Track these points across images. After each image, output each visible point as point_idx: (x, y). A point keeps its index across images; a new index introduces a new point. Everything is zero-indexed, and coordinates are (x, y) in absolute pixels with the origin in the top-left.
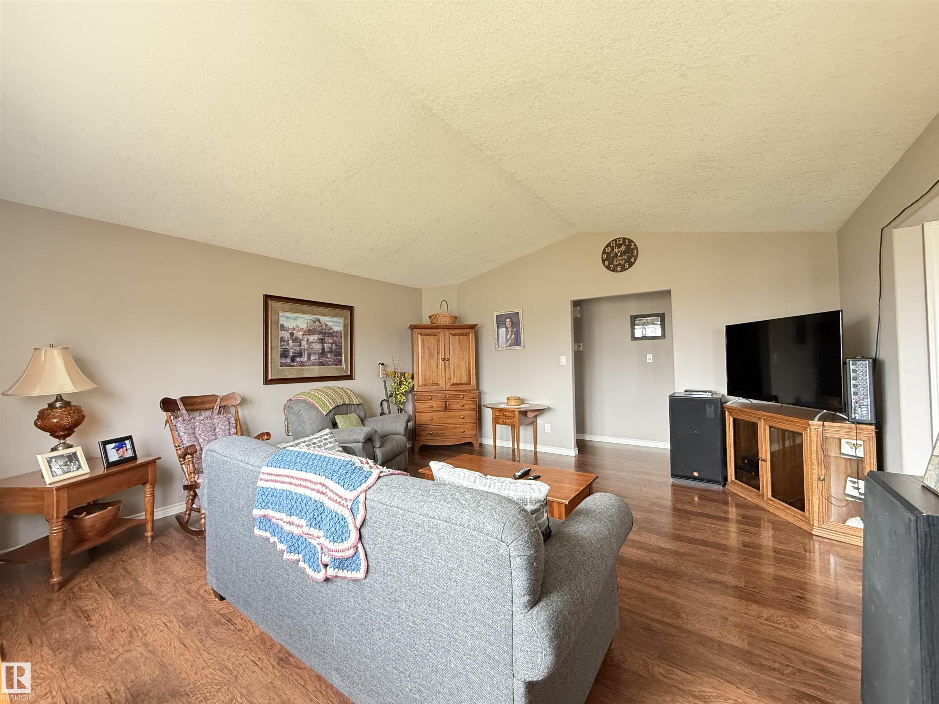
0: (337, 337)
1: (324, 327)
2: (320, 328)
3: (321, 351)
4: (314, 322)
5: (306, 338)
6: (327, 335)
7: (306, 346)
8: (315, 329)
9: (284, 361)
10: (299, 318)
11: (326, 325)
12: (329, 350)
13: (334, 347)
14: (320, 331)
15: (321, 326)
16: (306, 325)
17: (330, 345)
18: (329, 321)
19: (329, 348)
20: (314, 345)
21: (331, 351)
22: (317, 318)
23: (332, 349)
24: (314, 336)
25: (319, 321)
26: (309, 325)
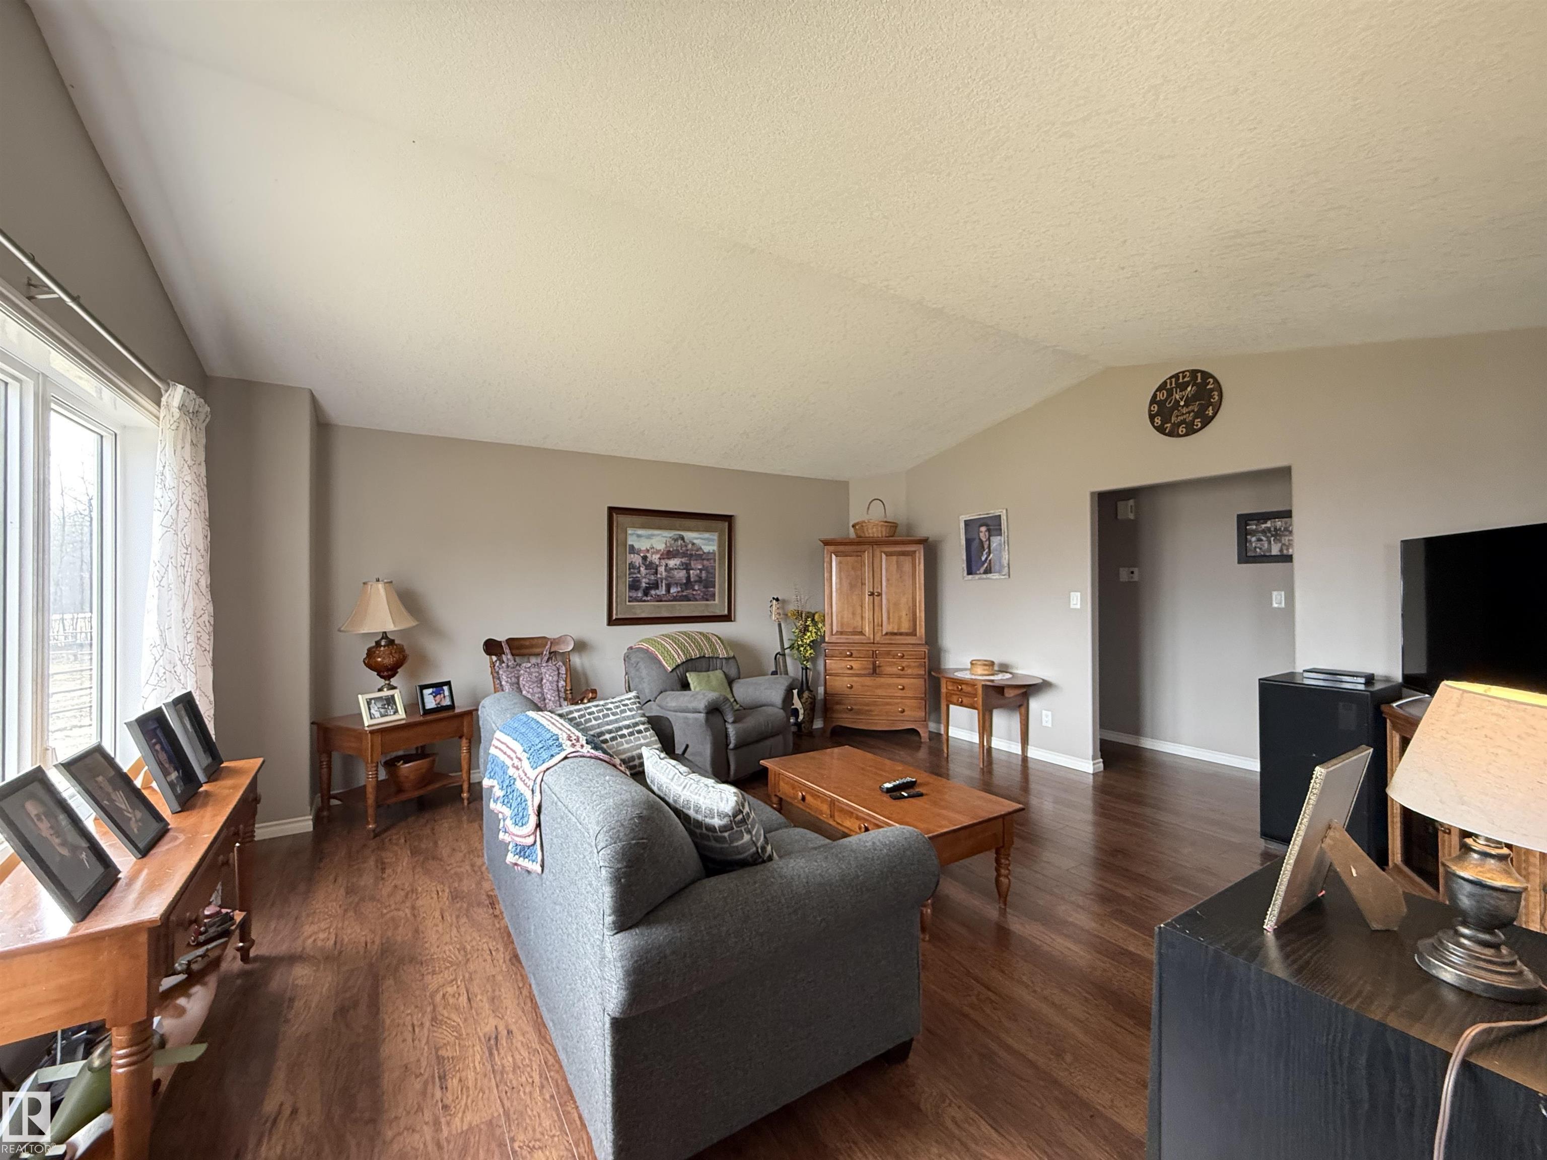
0: (708, 560)
1: (690, 546)
2: (684, 549)
3: (685, 581)
4: (676, 540)
5: (663, 562)
6: (694, 558)
7: (664, 574)
8: (678, 550)
9: (634, 594)
10: (653, 535)
11: (693, 544)
12: (697, 579)
13: (704, 575)
14: (683, 553)
15: (686, 546)
16: (664, 546)
17: (698, 571)
18: (697, 539)
19: (697, 575)
20: (675, 572)
21: (700, 580)
22: (680, 535)
23: (701, 578)
24: (676, 560)
25: (683, 538)
26: (668, 545)
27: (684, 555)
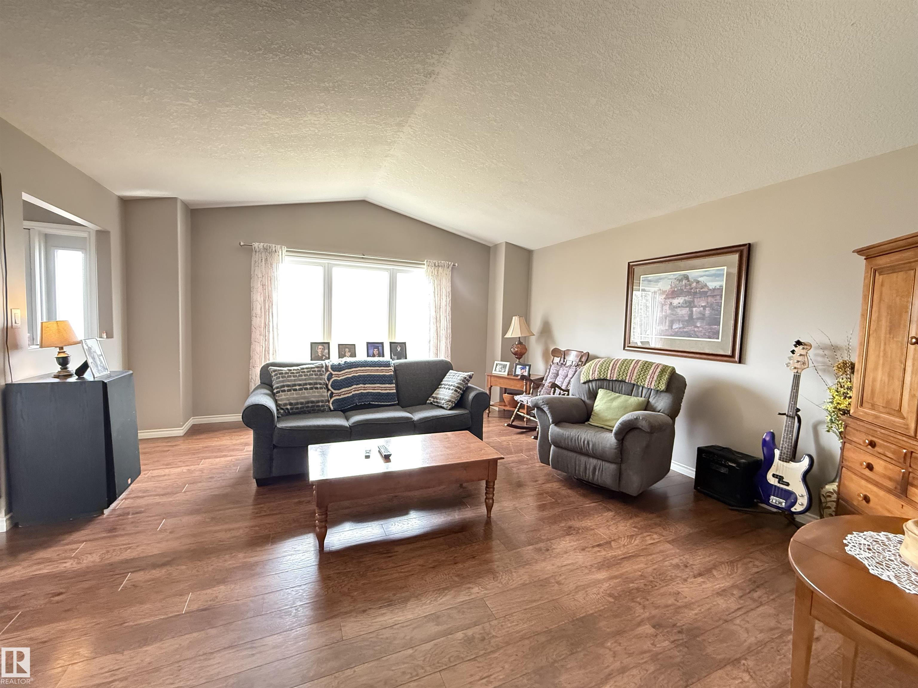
0: (713, 296)
1: (694, 285)
2: (688, 287)
3: (687, 318)
4: (680, 280)
5: (668, 302)
6: (698, 295)
7: (668, 312)
8: (682, 290)
10: (661, 279)
11: (698, 282)
13: (707, 312)
15: (690, 285)
16: (670, 287)
17: (702, 309)
18: (702, 276)
19: (700, 313)
20: (678, 310)
21: (702, 318)
22: (684, 275)
23: (704, 315)
24: (680, 298)
25: (687, 278)
26: (673, 285)
27: (689, 293)
